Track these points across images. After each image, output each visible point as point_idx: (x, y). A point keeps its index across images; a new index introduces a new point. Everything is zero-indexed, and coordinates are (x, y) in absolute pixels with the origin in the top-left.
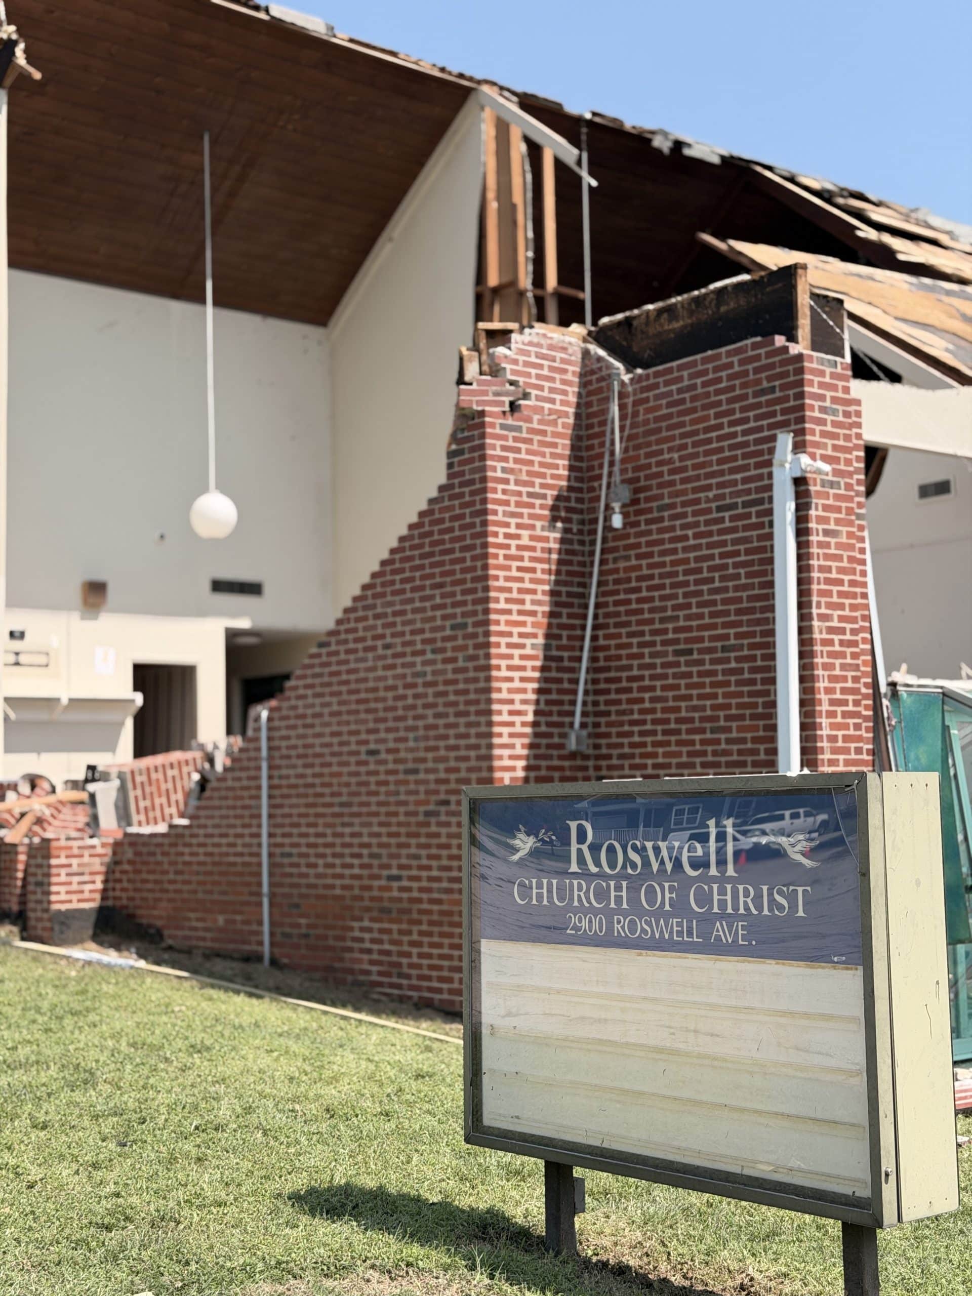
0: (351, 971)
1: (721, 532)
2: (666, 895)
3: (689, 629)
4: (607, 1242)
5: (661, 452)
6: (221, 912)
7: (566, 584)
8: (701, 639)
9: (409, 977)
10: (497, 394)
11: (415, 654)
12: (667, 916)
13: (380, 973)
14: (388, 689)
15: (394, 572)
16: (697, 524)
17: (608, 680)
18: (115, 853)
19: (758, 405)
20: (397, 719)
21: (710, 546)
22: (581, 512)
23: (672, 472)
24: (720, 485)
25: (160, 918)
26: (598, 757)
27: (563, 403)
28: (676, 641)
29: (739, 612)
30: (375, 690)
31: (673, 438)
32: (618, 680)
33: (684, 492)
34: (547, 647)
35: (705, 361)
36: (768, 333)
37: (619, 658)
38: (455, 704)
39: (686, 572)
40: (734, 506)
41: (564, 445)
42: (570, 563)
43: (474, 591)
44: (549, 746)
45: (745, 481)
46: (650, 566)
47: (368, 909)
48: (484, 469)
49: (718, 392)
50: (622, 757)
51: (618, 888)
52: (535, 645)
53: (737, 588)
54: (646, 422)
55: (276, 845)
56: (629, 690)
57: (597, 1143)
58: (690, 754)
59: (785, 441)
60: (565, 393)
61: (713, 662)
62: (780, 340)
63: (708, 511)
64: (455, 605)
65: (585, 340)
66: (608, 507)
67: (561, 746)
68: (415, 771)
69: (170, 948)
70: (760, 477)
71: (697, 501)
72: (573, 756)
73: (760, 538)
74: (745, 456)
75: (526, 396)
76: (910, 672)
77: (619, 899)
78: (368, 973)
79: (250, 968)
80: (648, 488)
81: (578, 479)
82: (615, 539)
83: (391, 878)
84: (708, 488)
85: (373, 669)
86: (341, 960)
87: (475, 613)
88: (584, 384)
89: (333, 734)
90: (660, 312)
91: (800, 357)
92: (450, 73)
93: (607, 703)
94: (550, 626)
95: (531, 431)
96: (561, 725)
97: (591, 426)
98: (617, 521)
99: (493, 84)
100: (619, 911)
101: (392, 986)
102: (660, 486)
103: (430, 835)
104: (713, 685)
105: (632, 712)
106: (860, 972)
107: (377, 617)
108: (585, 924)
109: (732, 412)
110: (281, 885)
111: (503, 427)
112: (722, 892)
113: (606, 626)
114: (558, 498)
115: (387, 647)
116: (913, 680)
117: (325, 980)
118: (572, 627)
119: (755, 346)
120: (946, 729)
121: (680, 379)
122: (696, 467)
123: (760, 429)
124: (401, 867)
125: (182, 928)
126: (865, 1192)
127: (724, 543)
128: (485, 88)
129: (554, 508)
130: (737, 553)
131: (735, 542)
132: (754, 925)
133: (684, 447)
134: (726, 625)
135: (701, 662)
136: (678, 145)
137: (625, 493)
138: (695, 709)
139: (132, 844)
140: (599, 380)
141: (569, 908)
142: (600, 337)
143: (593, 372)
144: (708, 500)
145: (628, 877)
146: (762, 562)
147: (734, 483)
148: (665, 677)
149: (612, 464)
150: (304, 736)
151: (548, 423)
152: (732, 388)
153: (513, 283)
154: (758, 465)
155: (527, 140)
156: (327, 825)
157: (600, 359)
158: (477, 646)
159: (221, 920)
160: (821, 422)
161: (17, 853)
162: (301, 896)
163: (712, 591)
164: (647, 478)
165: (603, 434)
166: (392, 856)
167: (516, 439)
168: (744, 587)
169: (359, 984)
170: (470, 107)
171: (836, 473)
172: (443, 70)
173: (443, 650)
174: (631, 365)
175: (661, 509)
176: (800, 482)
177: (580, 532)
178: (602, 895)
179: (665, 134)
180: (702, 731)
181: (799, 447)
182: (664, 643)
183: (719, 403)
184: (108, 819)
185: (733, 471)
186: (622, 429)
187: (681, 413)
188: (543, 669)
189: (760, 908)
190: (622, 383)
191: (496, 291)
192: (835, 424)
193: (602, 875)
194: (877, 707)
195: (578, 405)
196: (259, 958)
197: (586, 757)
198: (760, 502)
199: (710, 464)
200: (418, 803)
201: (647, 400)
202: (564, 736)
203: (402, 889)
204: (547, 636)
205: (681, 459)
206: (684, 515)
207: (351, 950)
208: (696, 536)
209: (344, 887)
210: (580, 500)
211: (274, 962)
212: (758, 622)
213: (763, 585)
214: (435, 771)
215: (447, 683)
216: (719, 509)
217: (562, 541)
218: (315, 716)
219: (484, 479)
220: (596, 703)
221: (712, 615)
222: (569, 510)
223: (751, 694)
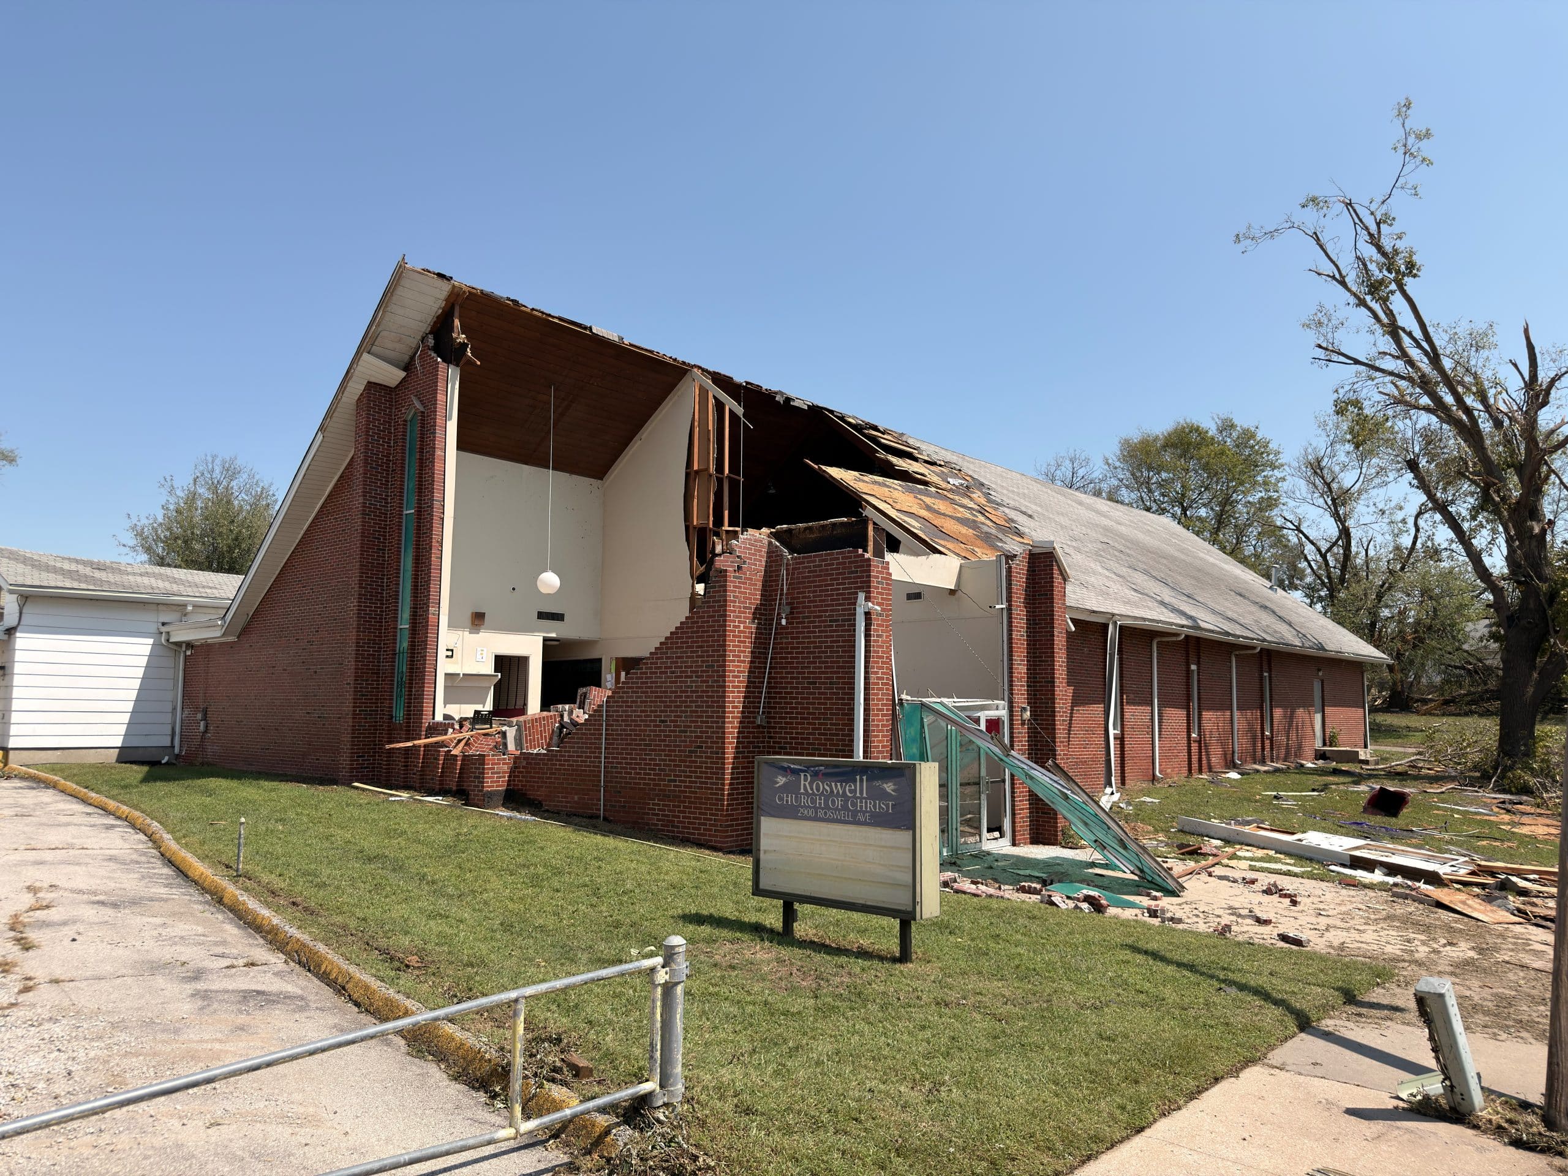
0: (648, 824)
1: (831, 631)
2: (839, 803)
3: (815, 673)
4: (803, 934)
5: (805, 593)
6: (576, 794)
7: (758, 648)
8: (820, 678)
9: (678, 827)
10: (733, 562)
11: (686, 677)
12: (840, 810)
13: (662, 825)
14: (672, 692)
15: (677, 638)
16: (820, 627)
17: (775, 693)
18: (515, 763)
19: (850, 578)
20: (676, 706)
21: (826, 637)
22: (765, 615)
23: (809, 602)
24: (832, 611)
25: (540, 795)
26: (769, 728)
27: (760, 565)
28: (809, 678)
29: (838, 667)
30: (666, 692)
31: (810, 587)
32: (781, 693)
33: (815, 612)
34: (749, 677)
35: (826, 555)
36: (856, 547)
37: (782, 683)
38: (707, 702)
39: (815, 647)
40: (837, 621)
41: (759, 585)
42: (760, 638)
43: (719, 651)
44: (748, 722)
45: (843, 610)
46: (798, 643)
47: (658, 795)
48: (726, 596)
49: (832, 569)
50: (781, 728)
51: (820, 799)
52: (744, 677)
53: (837, 657)
54: (798, 578)
55: (608, 762)
56: (786, 698)
57: (809, 894)
58: (813, 729)
59: (861, 596)
60: (761, 561)
61: (825, 688)
62: (860, 551)
63: (826, 621)
64: (708, 656)
65: (769, 537)
66: (779, 614)
67: (754, 722)
68: (686, 732)
69: (547, 811)
70: (850, 609)
71: (821, 616)
72: (759, 726)
73: (849, 636)
74: (843, 599)
75: (745, 562)
76: (907, 694)
77: (820, 803)
78: (657, 825)
79: (594, 821)
80: (798, 608)
81: (765, 600)
82: (781, 629)
83: (670, 781)
84: (826, 611)
85: (665, 682)
86: (643, 819)
87: (718, 661)
88: (768, 557)
89: (642, 711)
90: (806, 529)
91: (869, 560)
92: (678, 362)
93: (774, 703)
94: (750, 667)
95: (746, 578)
96: (754, 712)
97: (772, 576)
98: (784, 622)
99: (699, 367)
100: (820, 808)
101: (668, 831)
102: (804, 607)
103: (691, 762)
104: (825, 699)
105: (787, 708)
106: (911, 832)
107: (667, 658)
108: (806, 812)
109: (838, 579)
110: (611, 782)
111: (734, 577)
112: (861, 802)
113: (776, 668)
114: (756, 609)
115: (673, 672)
116: (909, 698)
117: (634, 828)
118: (760, 668)
119: (849, 552)
120: (922, 719)
121: (815, 561)
122: (820, 601)
123: (851, 588)
124: (675, 776)
125: (554, 801)
126: (910, 909)
127: (832, 636)
128: (695, 370)
129: (754, 613)
130: (838, 641)
131: (838, 636)
132: (873, 815)
133: (815, 591)
134: (831, 673)
135: (820, 688)
136: (788, 400)
137: (788, 609)
138: (816, 709)
139: (524, 759)
140: (776, 556)
141: (800, 806)
142: (776, 535)
143: (773, 552)
144: (826, 616)
145: (824, 795)
146: (849, 646)
147: (838, 610)
148: (803, 693)
149: (782, 595)
150: (626, 711)
151: (753, 575)
152: (838, 569)
153: (707, 469)
154: (849, 604)
155: (715, 397)
156: (637, 754)
157: (777, 547)
158: (718, 676)
159: (576, 798)
160: (877, 588)
161: (457, 760)
162: (621, 787)
163: (826, 657)
164: (797, 603)
165: (778, 581)
166: (670, 770)
167: (739, 582)
168: (841, 657)
169: (652, 830)
170: (687, 379)
171: (883, 610)
172: (675, 360)
173: (702, 676)
174: (791, 551)
175: (804, 618)
176: (868, 614)
177: (765, 624)
178: (813, 801)
179: (782, 393)
180: (820, 719)
181: (867, 599)
182: (803, 678)
183: (833, 574)
184: (511, 746)
185: (837, 605)
186: (787, 580)
187: (814, 577)
188: (747, 687)
189: (875, 809)
190: (788, 559)
191: (697, 472)
192: (882, 588)
193: (813, 794)
194: (894, 710)
195: (766, 566)
196: (598, 817)
197: (764, 727)
198: (850, 620)
199: (827, 600)
200: (685, 746)
201: (799, 568)
202: (755, 718)
203: (675, 786)
204: (749, 672)
205: (814, 596)
206: (814, 622)
207: (648, 814)
208: (820, 632)
209: (645, 784)
210: (765, 610)
211: (605, 819)
212: (846, 673)
213: (849, 657)
214: (695, 732)
215: (703, 691)
216: (830, 621)
217: (757, 628)
218: (632, 702)
219: (725, 601)
220: (769, 703)
221: (826, 667)
222: (761, 614)
223: (842, 704)
